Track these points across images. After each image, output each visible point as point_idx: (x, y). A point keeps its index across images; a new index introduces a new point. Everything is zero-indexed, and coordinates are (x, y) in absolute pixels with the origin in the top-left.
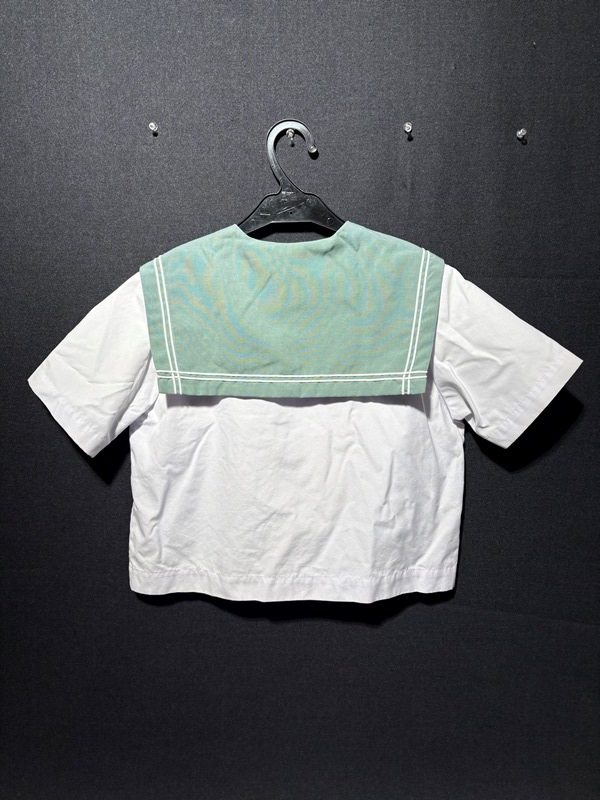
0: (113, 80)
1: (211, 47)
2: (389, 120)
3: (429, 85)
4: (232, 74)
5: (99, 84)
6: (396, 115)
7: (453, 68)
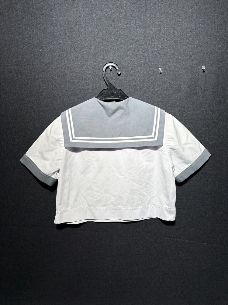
0: (97, 51)
1: (133, 39)
2: (196, 65)
3: (211, 53)
4: (140, 49)
5: (92, 52)
6: (199, 64)
7: (220, 47)
